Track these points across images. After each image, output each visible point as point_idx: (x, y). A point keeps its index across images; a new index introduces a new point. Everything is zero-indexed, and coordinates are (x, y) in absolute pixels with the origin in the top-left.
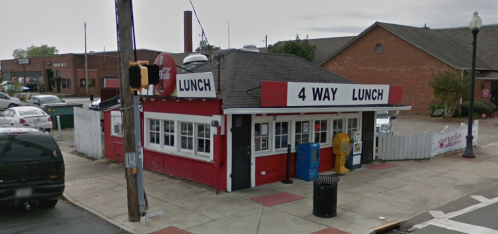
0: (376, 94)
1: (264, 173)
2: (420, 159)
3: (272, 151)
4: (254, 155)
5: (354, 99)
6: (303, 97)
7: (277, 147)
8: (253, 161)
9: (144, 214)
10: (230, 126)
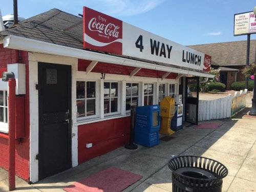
0: (196, 60)
1: (89, 145)
3: (101, 115)
4: (76, 122)
5: (183, 60)
6: (141, 47)
7: (106, 111)
8: (75, 130)
10: (34, 79)
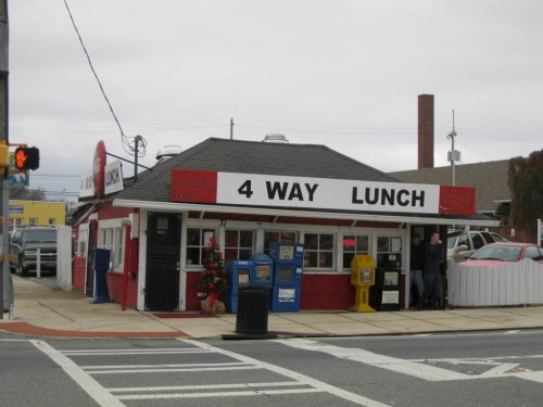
0: (404, 198)
2: (521, 306)
4: (184, 269)
5: (355, 201)
6: (249, 193)
8: (182, 276)
9: (7, 311)
10: (145, 227)
